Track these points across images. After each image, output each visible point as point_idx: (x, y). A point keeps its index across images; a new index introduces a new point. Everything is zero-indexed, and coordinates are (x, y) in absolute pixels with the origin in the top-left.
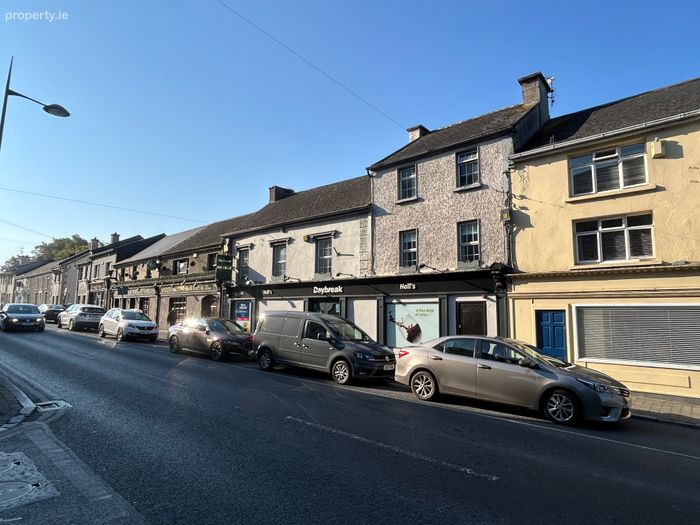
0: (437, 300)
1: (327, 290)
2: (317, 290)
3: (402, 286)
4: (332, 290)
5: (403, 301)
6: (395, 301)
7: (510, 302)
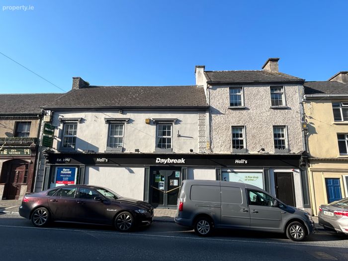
0: (262, 171)
1: (169, 161)
2: (159, 160)
3: (237, 161)
4: (175, 161)
5: (235, 170)
6: (229, 171)
7: (310, 173)
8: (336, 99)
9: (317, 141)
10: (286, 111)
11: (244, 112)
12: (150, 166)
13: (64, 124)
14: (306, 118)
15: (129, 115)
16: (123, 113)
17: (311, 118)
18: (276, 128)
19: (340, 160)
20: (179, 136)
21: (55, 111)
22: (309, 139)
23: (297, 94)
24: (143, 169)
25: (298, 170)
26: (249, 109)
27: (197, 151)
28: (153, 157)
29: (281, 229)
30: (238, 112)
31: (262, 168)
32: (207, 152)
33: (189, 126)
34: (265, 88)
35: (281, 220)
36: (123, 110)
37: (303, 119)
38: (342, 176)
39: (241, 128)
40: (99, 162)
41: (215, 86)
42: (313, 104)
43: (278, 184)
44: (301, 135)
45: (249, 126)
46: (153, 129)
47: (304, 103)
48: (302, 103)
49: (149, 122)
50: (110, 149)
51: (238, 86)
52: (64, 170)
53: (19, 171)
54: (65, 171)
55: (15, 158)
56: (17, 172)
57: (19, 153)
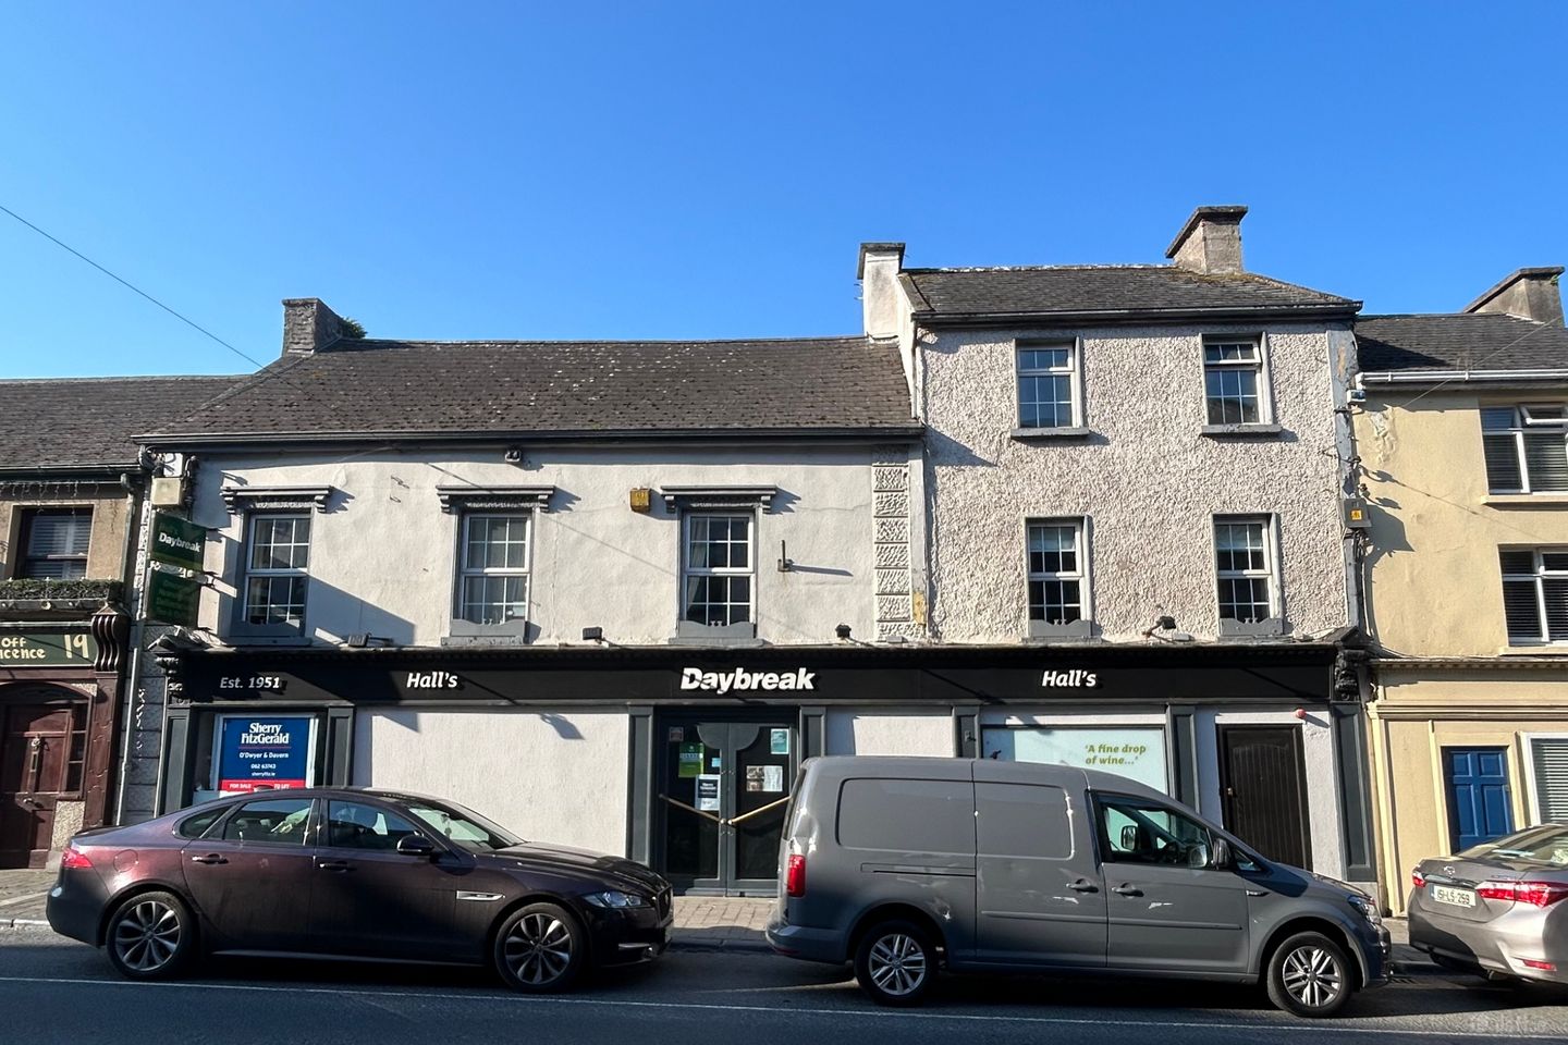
0: (1161, 718)
1: (743, 679)
2: (693, 679)
3: (1050, 678)
4: (769, 681)
5: (1042, 720)
6: (1014, 721)
7: (1376, 728)
8: (1498, 392)
9: (1412, 581)
10: (1276, 446)
11: (1085, 453)
12: (656, 708)
13: (249, 515)
14: (1363, 479)
15: (551, 474)
16: (523, 464)
17: (1384, 477)
18: (1225, 524)
19: (1509, 665)
20: (787, 566)
21: (205, 456)
22: (1377, 573)
23: (1327, 372)
24: (623, 720)
25: (1325, 716)
26: (1104, 441)
27: (869, 635)
28: (666, 662)
29: (1245, 963)
30: (1054, 453)
31: (1162, 709)
32: (916, 639)
33: (830, 521)
34: (1178, 342)
35: (1243, 928)
36: (525, 447)
37: (1351, 483)
38: (1518, 738)
39: (1069, 525)
40: (419, 692)
41: (949, 337)
42: (1397, 413)
43: (1235, 776)
44: (1342, 555)
45: (1106, 519)
46: (666, 533)
47: (1355, 409)
48: (1346, 413)
49: (649, 504)
50: (470, 628)
51: (1057, 334)
52: (256, 727)
53: (43, 740)
54: (261, 733)
55: (19, 676)
56: (34, 743)
57: (41, 653)
